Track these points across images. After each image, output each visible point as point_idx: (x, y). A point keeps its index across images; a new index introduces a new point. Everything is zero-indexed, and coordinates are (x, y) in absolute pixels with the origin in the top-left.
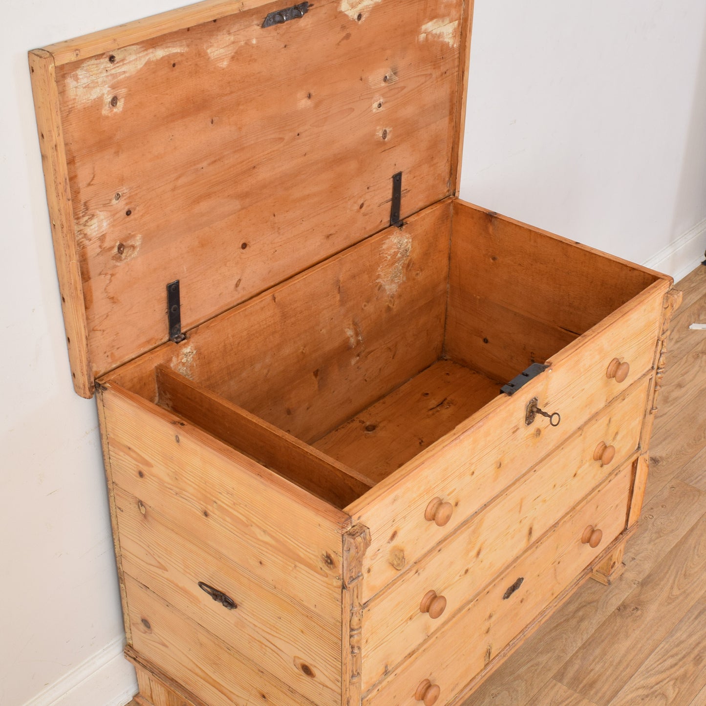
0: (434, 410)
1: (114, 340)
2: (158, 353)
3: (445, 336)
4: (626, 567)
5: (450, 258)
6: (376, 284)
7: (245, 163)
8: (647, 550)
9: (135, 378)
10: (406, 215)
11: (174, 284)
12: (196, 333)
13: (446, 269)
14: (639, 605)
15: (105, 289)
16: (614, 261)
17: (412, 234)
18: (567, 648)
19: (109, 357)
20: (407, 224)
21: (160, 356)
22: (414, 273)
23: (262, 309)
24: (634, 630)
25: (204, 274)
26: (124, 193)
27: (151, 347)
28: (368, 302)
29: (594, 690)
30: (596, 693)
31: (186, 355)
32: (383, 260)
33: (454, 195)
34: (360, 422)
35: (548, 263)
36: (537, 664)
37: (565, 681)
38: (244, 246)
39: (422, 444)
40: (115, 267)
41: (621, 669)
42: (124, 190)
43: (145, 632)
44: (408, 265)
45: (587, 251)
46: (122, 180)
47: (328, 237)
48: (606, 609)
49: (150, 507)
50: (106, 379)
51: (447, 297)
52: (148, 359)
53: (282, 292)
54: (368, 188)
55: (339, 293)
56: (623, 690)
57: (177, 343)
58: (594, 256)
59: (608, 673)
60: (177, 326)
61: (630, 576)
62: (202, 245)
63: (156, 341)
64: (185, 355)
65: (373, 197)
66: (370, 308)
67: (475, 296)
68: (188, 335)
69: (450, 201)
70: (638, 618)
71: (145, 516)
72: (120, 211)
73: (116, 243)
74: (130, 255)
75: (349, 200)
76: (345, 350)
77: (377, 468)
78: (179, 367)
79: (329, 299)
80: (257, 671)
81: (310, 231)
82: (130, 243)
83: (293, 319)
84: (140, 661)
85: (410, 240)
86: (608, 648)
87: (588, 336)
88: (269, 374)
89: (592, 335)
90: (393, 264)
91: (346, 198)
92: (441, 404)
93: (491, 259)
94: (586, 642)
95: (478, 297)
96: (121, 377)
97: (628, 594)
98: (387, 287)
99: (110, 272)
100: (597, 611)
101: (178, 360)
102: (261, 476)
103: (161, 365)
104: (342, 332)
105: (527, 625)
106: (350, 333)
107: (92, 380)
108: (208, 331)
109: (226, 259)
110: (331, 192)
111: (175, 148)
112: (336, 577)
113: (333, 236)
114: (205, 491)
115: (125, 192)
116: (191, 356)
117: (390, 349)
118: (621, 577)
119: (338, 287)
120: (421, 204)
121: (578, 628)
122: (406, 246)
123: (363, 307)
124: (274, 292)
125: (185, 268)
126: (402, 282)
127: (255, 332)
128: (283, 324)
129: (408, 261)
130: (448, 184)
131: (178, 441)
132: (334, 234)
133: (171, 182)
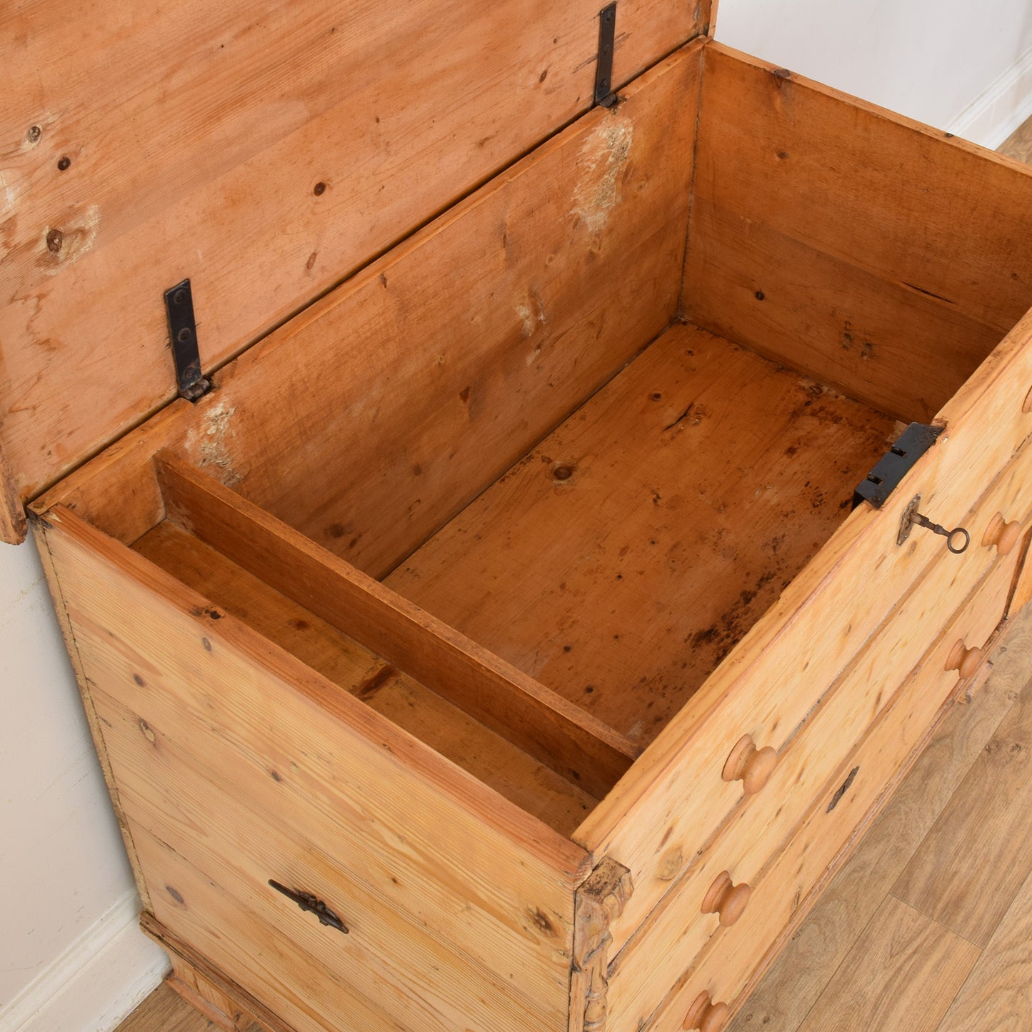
0: (674, 429)
1: (59, 421)
2: (156, 429)
3: (683, 283)
4: (994, 667)
5: (695, 150)
6: (570, 218)
7: (313, 23)
8: (1024, 632)
9: (111, 486)
10: (622, 81)
11: (180, 289)
12: (232, 375)
13: (687, 170)
14: (1022, 739)
15: (28, 327)
16: (1022, 174)
17: (634, 118)
18: (910, 831)
19: (53, 453)
20: (626, 100)
21: (160, 434)
22: (635, 186)
23: (362, 304)
24: (1017, 789)
25: (241, 258)
26: (48, 125)
27: (140, 415)
28: (555, 252)
29: (963, 913)
30: (966, 919)
31: (215, 420)
32: (583, 173)
33: (706, 33)
34: (543, 461)
35: (889, 169)
36: (862, 868)
37: (913, 897)
38: (320, 189)
39: (659, 502)
40: (46, 279)
41: (1004, 868)
42: (48, 117)
43: (175, 906)
44: (626, 174)
45: (969, 153)
46: (40, 97)
47: (481, 144)
48: (967, 749)
49: (163, 735)
50: (49, 500)
51: (689, 217)
52: (137, 446)
53: (400, 265)
54: (555, 41)
55: (504, 247)
56: (1011, 910)
57: (194, 400)
58: (982, 162)
59: (983, 878)
60: (193, 366)
61: (1000, 682)
62: (234, 202)
63: (152, 401)
64: (213, 420)
65: (565, 56)
66: (560, 262)
67: (742, 217)
68: (215, 381)
69: (699, 47)
70: (1022, 766)
71: (155, 745)
72: (44, 163)
73: (42, 231)
74: (78, 250)
75: (520, 68)
76: (517, 341)
77: (582, 557)
78: (203, 445)
79: (487, 261)
80: (392, 1024)
81: (448, 138)
82: (74, 224)
83: (421, 311)
84: (170, 943)
85: (631, 129)
86: (977, 828)
87: (1006, 353)
88: (380, 414)
89: (1012, 350)
90: (600, 176)
91: (514, 66)
92: (684, 416)
93: (776, 155)
94: (940, 818)
95: (749, 221)
96: (83, 492)
97: (1000, 719)
98: (589, 220)
99: (35, 292)
100: (952, 754)
101: (199, 433)
102: (389, 749)
103: (164, 452)
104: (511, 313)
105: (856, 827)
106: (524, 312)
107: (20, 509)
108: (255, 368)
109: (283, 221)
110: (487, 58)
111: (158, 12)
112: (558, 951)
113: (491, 140)
114: (273, 742)
115: (50, 120)
116: (226, 420)
117: (592, 323)
118: (986, 687)
119: (503, 236)
120: (648, 57)
121: (925, 791)
122: (623, 141)
123: (547, 262)
124: (383, 267)
125: (200, 253)
126: (614, 205)
127: (349, 348)
128: (402, 323)
129: (625, 167)
130: (696, 14)
131: (209, 648)
132: (492, 137)
133: (155, 84)
